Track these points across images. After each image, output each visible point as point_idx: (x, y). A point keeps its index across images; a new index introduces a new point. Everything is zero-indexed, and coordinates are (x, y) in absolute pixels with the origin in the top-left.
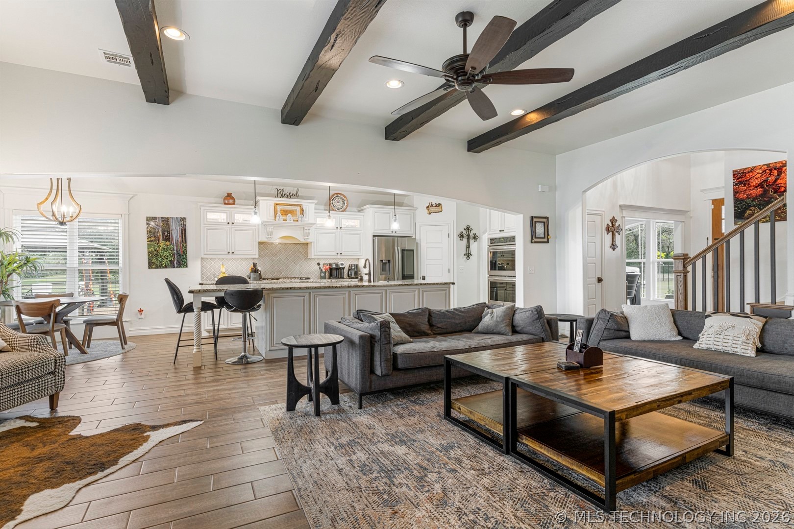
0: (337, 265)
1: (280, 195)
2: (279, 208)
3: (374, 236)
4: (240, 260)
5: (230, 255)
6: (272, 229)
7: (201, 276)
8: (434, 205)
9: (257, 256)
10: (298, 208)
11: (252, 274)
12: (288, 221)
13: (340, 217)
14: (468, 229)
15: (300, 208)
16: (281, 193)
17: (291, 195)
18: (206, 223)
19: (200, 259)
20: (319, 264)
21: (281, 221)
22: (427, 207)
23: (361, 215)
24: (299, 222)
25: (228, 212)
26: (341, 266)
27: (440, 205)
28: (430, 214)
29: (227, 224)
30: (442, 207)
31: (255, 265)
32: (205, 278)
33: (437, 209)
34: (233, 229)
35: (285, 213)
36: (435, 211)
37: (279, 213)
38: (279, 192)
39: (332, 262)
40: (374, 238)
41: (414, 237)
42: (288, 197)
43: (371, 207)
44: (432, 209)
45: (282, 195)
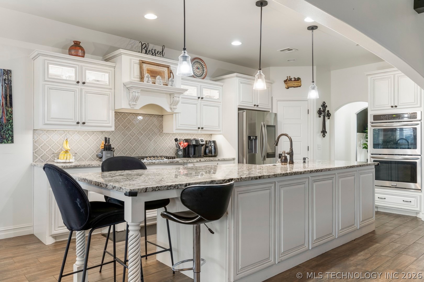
0: (197, 141)
1: (144, 51)
2: (145, 66)
3: (239, 109)
4: (86, 133)
5: (80, 127)
6: (139, 94)
7: (34, 155)
8: (293, 79)
9: (113, 129)
10: (166, 70)
11: (104, 152)
12: (157, 84)
13: (201, 86)
14: (324, 106)
15: (168, 70)
16: (146, 48)
17: (156, 52)
18: (46, 79)
19: (31, 132)
20: (176, 140)
21: (151, 83)
22: (285, 81)
23: (220, 85)
24: (169, 86)
25: (77, 66)
26: (201, 143)
27: (299, 79)
28: (288, 88)
29: (75, 83)
30: (301, 82)
31: (107, 140)
32: (39, 157)
33: (296, 84)
34: (84, 91)
35: (154, 74)
36: (294, 86)
37: (146, 75)
38: (143, 47)
39: (192, 138)
40: (240, 111)
41: (271, 112)
42: (153, 54)
43: (237, 76)
44: (290, 84)
45: (146, 51)
